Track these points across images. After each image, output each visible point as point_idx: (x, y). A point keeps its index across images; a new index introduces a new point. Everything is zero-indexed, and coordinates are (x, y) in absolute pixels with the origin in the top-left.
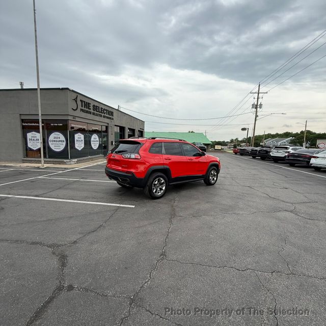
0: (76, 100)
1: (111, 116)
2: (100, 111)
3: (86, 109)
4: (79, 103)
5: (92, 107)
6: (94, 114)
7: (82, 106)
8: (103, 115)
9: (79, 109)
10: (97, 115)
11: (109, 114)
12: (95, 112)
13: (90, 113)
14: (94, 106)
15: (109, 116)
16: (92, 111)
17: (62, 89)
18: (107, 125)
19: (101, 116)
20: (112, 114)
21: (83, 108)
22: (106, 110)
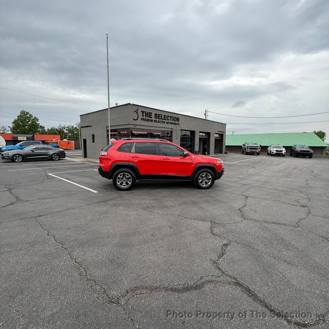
0: (136, 112)
1: (176, 122)
2: (163, 118)
3: (147, 118)
4: (140, 114)
5: (153, 116)
6: (155, 121)
7: (143, 116)
8: (166, 121)
9: (140, 119)
10: (159, 122)
11: (173, 120)
12: (157, 119)
13: (152, 121)
14: (156, 115)
15: (174, 122)
16: (153, 119)
17: (126, 105)
18: (171, 130)
19: (164, 122)
20: (178, 119)
21: (144, 117)
22: (171, 117)
